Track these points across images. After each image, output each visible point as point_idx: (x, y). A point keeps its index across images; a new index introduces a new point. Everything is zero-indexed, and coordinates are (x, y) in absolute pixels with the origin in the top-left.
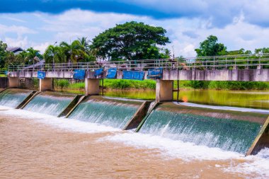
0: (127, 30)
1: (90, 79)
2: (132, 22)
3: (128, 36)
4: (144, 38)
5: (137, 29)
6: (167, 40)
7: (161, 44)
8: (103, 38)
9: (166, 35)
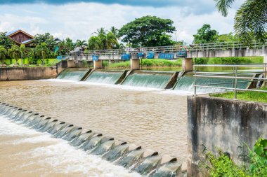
0: (144, 22)
1: (133, 59)
2: (148, 16)
3: (145, 27)
4: (156, 28)
5: (151, 21)
6: (174, 29)
7: (169, 32)
8: (126, 30)
9: (173, 25)
